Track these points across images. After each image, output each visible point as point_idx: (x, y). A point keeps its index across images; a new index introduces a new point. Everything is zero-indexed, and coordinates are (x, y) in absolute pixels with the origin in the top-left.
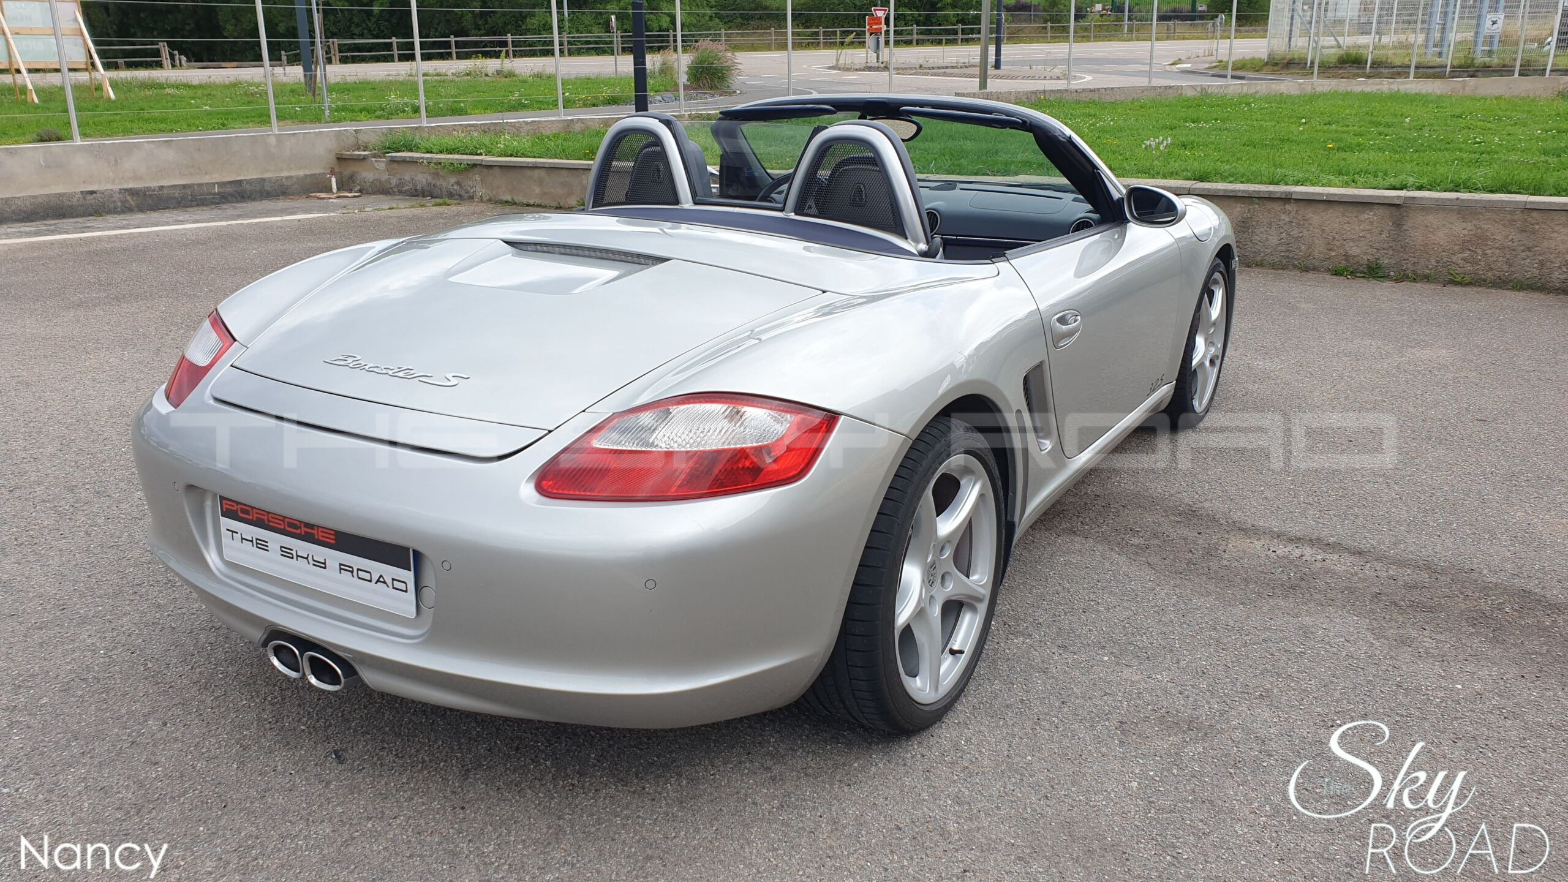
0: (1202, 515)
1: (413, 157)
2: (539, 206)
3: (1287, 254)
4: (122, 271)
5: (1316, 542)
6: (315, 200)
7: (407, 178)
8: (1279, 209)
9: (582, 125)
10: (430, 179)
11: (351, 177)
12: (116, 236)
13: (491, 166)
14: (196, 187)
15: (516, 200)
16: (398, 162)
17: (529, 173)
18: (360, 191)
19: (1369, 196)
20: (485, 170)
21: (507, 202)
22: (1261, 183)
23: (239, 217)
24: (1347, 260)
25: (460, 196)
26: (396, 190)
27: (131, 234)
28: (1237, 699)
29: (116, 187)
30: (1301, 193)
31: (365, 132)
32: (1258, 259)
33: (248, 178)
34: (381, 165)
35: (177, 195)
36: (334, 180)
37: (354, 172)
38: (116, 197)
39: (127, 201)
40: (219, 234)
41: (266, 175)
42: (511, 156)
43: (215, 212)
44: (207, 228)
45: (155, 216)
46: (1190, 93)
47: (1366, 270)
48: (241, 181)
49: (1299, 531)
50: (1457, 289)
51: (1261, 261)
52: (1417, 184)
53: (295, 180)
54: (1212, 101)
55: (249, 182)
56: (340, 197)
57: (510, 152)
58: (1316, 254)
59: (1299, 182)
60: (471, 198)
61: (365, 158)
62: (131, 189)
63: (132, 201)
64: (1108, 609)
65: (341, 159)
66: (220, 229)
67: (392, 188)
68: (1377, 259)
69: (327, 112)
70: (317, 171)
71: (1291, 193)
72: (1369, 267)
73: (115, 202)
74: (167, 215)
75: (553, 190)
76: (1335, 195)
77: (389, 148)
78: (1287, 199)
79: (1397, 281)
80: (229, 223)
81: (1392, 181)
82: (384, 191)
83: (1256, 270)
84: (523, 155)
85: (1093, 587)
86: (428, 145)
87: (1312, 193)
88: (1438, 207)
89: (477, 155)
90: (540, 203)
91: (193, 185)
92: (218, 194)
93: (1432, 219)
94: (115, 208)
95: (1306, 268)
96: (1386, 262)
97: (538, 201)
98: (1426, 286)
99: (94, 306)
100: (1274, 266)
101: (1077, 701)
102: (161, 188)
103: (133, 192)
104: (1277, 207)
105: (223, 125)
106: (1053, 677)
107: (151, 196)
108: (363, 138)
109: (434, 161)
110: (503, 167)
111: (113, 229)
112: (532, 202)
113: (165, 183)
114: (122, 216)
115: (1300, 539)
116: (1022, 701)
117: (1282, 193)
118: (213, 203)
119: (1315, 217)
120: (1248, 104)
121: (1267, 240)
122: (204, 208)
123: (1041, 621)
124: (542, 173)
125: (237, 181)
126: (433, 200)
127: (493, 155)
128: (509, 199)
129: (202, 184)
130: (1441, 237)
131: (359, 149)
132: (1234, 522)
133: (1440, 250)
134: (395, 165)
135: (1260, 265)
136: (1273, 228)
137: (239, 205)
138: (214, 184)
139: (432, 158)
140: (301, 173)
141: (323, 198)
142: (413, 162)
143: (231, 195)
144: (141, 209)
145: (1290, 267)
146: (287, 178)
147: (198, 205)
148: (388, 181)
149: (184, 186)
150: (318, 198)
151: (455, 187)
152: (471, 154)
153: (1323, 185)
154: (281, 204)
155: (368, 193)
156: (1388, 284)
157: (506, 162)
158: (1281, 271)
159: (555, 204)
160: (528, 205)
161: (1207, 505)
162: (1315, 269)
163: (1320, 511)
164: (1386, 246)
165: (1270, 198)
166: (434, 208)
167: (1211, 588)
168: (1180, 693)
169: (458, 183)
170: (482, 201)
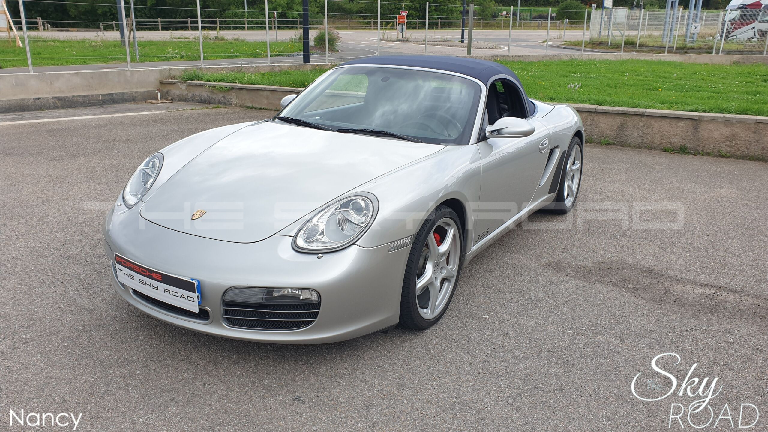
0: (655, 273)
1: (200, 84)
2: (266, 109)
3: (642, 141)
4: (69, 140)
5: (713, 286)
6: (150, 104)
7: (197, 94)
8: (639, 119)
9: (280, 69)
10: (209, 94)
11: (167, 93)
12: (56, 121)
13: (241, 89)
14: (90, 96)
15: (254, 106)
16: (192, 85)
17: (261, 93)
18: (172, 99)
19: (682, 115)
20: (238, 91)
21: (249, 107)
22: (629, 107)
23: (115, 112)
24: (670, 144)
25: (225, 103)
26: (191, 99)
27: (63, 120)
28: (713, 366)
29: (51, 96)
30: (650, 112)
31: (174, 70)
32: (628, 143)
33: (116, 92)
34: (183, 87)
35: (81, 100)
36: (159, 94)
37: (169, 90)
38: (51, 101)
39: (56, 103)
40: (110, 122)
41: (125, 91)
42: (251, 84)
43: (101, 110)
44: (103, 118)
45: (71, 111)
46: (566, 58)
47: (679, 150)
48: (113, 94)
49: (704, 281)
50: (724, 159)
51: (629, 144)
52: (704, 110)
53: (139, 93)
54: (577, 63)
55: (117, 94)
56: (162, 102)
57: (251, 82)
58: (656, 141)
59: (646, 107)
60: (231, 104)
61: (175, 83)
62: (58, 97)
63: (59, 103)
64: (634, 321)
65: (162, 83)
66: (109, 119)
67: (189, 99)
68: (685, 144)
69: (138, 57)
70: (150, 89)
71: (645, 112)
72: (681, 148)
73: (50, 103)
74: (77, 110)
75: (273, 102)
76: (666, 114)
77: (187, 78)
78: (642, 115)
79: (694, 155)
80: (112, 115)
81: (692, 107)
82: (184, 100)
83: (627, 148)
84: (258, 84)
85: (622, 310)
86: (207, 77)
87: (655, 113)
88: (715, 121)
89: (233, 83)
90: (267, 108)
91: (89, 95)
92: (102, 99)
93: (712, 126)
94: (50, 106)
95: (650, 148)
96: (689, 146)
97: (266, 107)
98: (709, 157)
99: (63, 159)
100: (636, 147)
101: (640, 368)
102: (73, 97)
103: (59, 99)
104: (638, 118)
105: (85, 62)
106: (624, 356)
107: (68, 100)
108: (173, 73)
109: (212, 86)
110: (247, 90)
111: (53, 117)
112: (262, 107)
113: (75, 94)
114: (54, 111)
115: (706, 285)
116: (615, 368)
117: (640, 112)
118: (99, 105)
119: (656, 124)
120: (595, 65)
121: (632, 134)
122: (95, 107)
123: (606, 327)
124: (268, 93)
125: (111, 94)
126: (211, 105)
127: (242, 83)
128: (251, 105)
129: (94, 95)
130: (716, 135)
131: (171, 78)
132: (672, 276)
133: (715, 141)
134: (191, 87)
135: (629, 146)
136: (635, 129)
137: (112, 106)
138: (99, 95)
139: (210, 84)
140: (142, 90)
141: (154, 103)
142: (201, 86)
143: (108, 101)
144: (63, 107)
145: (643, 147)
146: (136, 92)
147: (91, 106)
148: (187, 95)
149: (85, 96)
150: (152, 103)
151: (223, 99)
152: (231, 82)
153: (658, 109)
154: (134, 106)
155: (176, 101)
156: (690, 156)
157: (250, 87)
158: (639, 149)
159: (275, 109)
160: (261, 109)
161: (656, 268)
162: (655, 148)
163: (710, 271)
164: (689, 138)
165: (635, 115)
166: (213, 109)
167: (676, 309)
168: (686, 363)
169: (224, 97)
170: (236, 106)
